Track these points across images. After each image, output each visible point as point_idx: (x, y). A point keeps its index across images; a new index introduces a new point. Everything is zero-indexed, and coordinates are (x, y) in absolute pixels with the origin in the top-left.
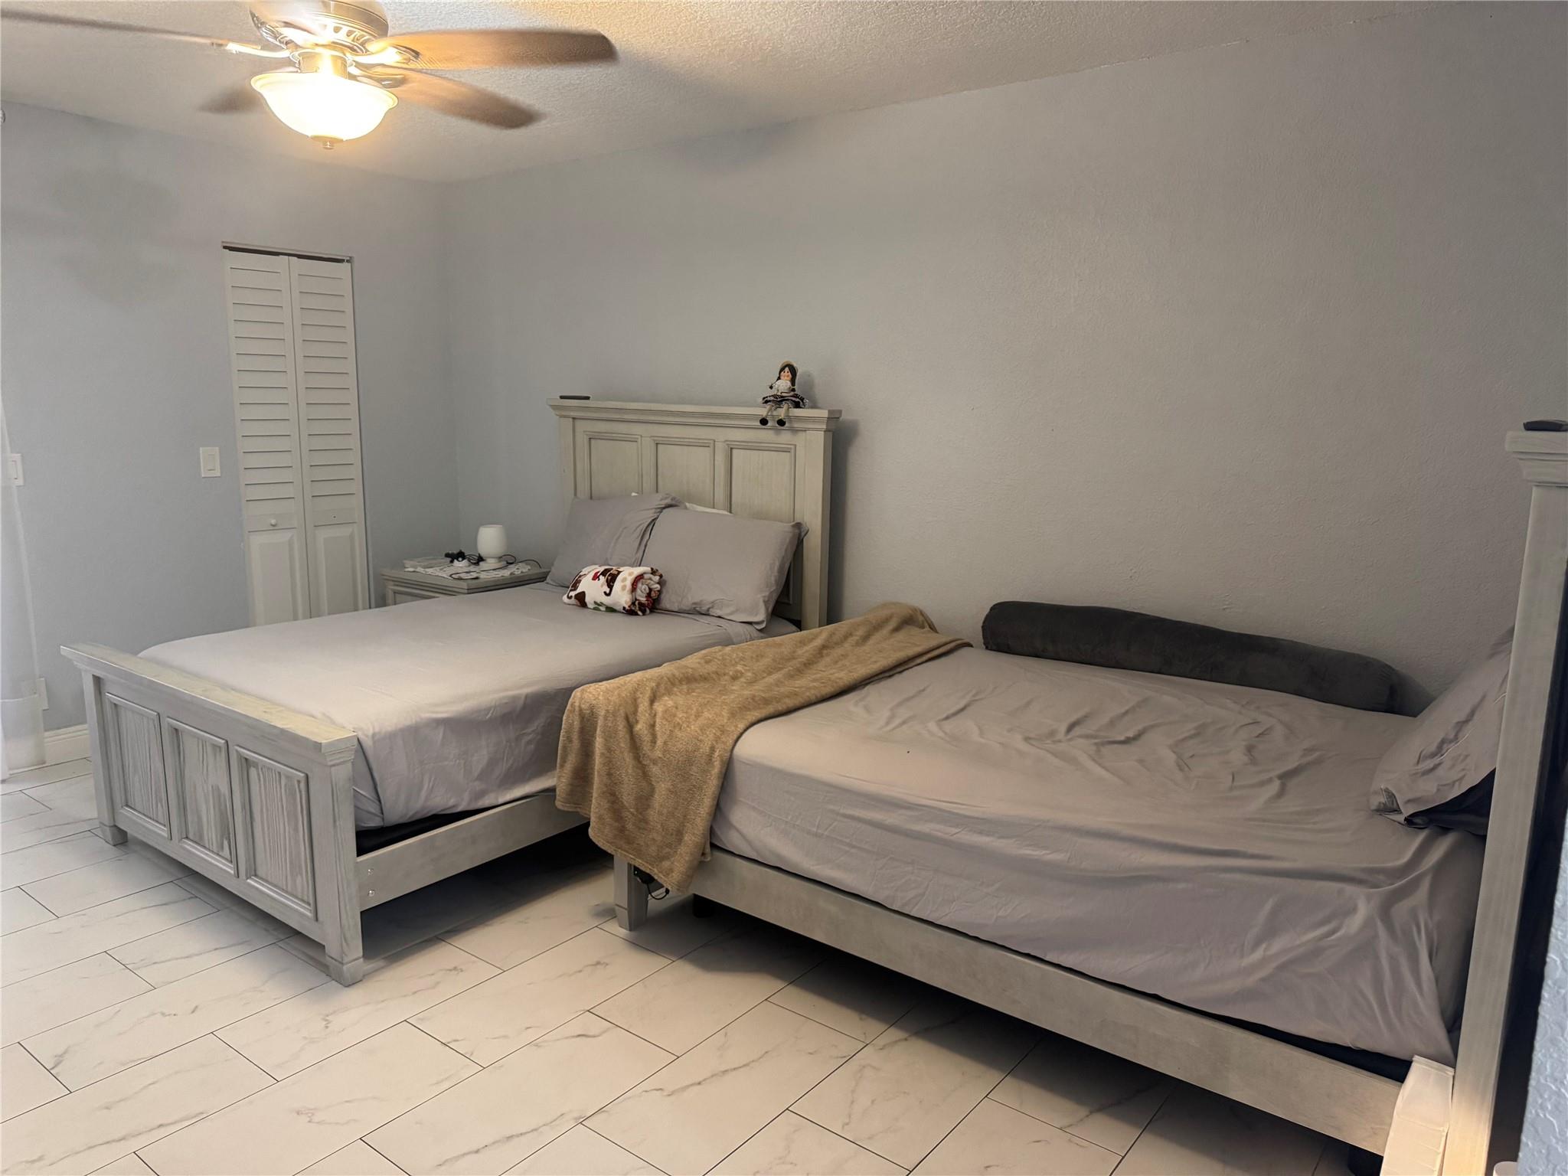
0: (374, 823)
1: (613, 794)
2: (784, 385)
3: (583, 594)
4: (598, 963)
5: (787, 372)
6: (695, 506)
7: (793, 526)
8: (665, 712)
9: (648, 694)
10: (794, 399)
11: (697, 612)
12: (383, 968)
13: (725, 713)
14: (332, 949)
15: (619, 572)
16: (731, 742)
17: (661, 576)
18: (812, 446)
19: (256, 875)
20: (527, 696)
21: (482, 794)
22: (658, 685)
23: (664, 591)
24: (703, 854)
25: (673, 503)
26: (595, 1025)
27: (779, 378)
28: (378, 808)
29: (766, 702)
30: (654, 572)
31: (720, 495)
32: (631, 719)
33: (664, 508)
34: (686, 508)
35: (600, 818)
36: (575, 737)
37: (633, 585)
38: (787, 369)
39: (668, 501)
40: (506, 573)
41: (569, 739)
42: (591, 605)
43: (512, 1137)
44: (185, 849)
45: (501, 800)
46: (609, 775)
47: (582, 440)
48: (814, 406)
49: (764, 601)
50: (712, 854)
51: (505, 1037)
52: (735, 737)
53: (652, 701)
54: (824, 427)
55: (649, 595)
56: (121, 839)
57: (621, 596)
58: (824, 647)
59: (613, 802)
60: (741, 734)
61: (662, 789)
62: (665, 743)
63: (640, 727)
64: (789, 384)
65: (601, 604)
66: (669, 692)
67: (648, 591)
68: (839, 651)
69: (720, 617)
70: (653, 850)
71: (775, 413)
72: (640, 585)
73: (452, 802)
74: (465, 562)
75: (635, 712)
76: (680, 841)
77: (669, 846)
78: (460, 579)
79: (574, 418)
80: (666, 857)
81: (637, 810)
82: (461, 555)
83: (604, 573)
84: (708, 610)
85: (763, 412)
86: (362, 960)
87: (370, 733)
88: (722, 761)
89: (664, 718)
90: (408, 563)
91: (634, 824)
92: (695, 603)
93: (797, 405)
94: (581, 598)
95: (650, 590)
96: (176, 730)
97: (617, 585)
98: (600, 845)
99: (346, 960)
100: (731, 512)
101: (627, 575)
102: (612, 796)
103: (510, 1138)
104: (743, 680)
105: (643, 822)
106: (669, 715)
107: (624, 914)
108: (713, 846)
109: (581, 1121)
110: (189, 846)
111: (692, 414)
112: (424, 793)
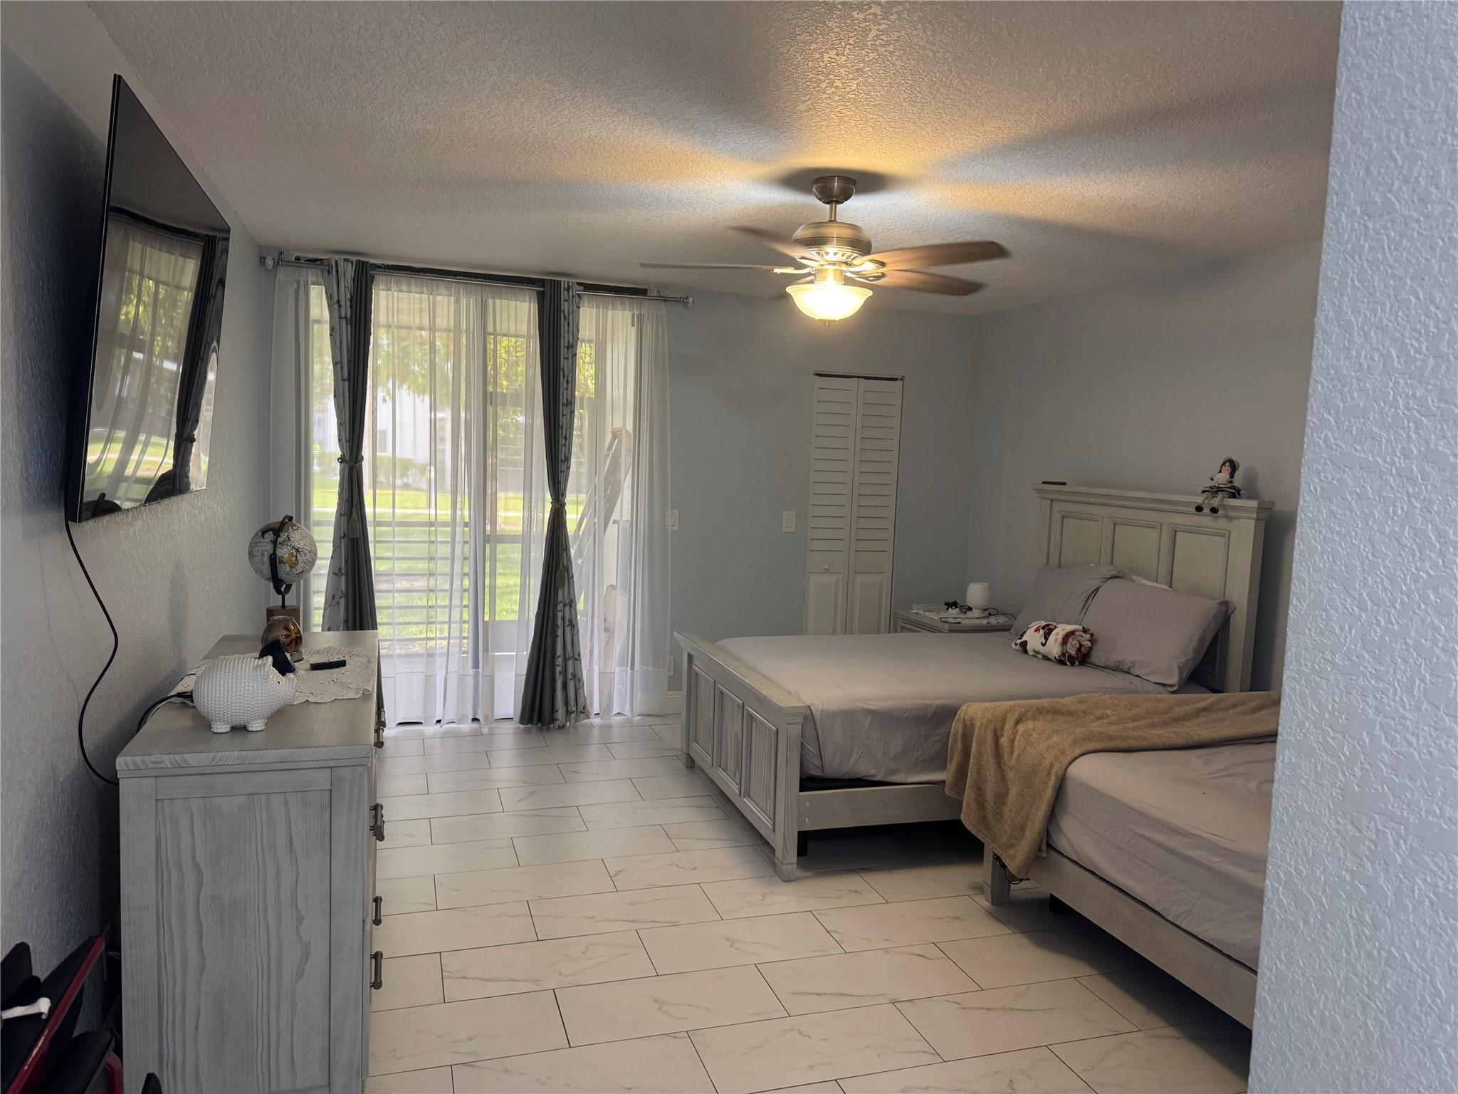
0: (816, 772)
1: (980, 789)
2: (1223, 477)
3: (1026, 642)
4: (957, 918)
5: (1227, 469)
6: (1139, 578)
7: (1220, 604)
8: (1024, 732)
9: (1016, 715)
10: (1229, 490)
11: (1118, 669)
12: (811, 877)
13: (1070, 740)
14: (779, 853)
15: (1056, 627)
16: (1065, 762)
17: (1092, 635)
18: (1244, 532)
19: (749, 796)
20: (937, 706)
21: (894, 772)
22: (1027, 711)
23: (1094, 647)
24: (1040, 850)
25: (1120, 575)
26: (934, 952)
27: (1220, 471)
28: (820, 762)
29: (1111, 738)
30: (1085, 631)
31: (1163, 570)
32: (998, 733)
33: (1109, 579)
34: (1132, 580)
35: (968, 805)
36: (959, 739)
37: (1064, 639)
38: (1227, 464)
39: (1115, 573)
40: (984, 622)
41: (955, 742)
42: (1031, 653)
43: (844, 995)
44: (718, 774)
45: (910, 780)
46: (978, 773)
47: (1057, 517)
48: (1250, 497)
49: (1179, 667)
50: (1047, 852)
51: (869, 940)
52: (1070, 759)
53: (1017, 723)
54: (1255, 516)
55: (1079, 650)
56: (691, 764)
57: (1054, 648)
58: (1205, 709)
59: (979, 795)
60: (1077, 758)
61: (1014, 790)
62: (1019, 755)
63: (1004, 741)
64: (1228, 476)
65: (1038, 653)
66: (1034, 718)
67: (1078, 645)
68: (1219, 715)
69: (1138, 676)
70: (1004, 839)
71: (1211, 502)
72: (1070, 640)
73: (872, 772)
74: (957, 610)
75: (1002, 728)
76: (1022, 835)
77: (1016, 838)
78: (946, 622)
79: (1052, 500)
80: (1011, 846)
81: (995, 804)
82: (954, 605)
83: (1043, 628)
84: (1129, 669)
85: (1199, 500)
86: (795, 866)
87: (820, 709)
88: (1056, 776)
89: (1022, 736)
90: (914, 606)
91: (993, 816)
92: (1117, 662)
93: (1233, 496)
94: (1024, 645)
95: (1081, 645)
96: (722, 693)
97: (1052, 638)
98: (966, 826)
99: (785, 862)
100: (1171, 587)
101: (1061, 630)
102: (979, 791)
103: (842, 995)
104: (1106, 721)
105: (999, 815)
106: (1027, 734)
107: (988, 890)
108: (1049, 846)
109: (894, 1002)
110: (721, 771)
111: (1143, 500)
112: (853, 759)
